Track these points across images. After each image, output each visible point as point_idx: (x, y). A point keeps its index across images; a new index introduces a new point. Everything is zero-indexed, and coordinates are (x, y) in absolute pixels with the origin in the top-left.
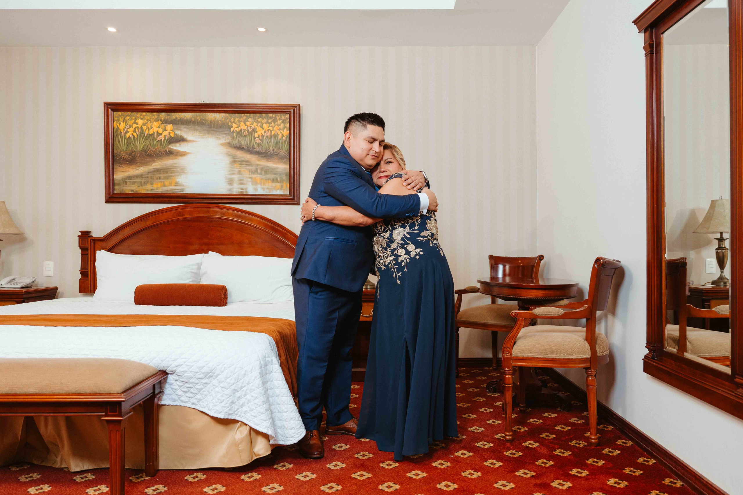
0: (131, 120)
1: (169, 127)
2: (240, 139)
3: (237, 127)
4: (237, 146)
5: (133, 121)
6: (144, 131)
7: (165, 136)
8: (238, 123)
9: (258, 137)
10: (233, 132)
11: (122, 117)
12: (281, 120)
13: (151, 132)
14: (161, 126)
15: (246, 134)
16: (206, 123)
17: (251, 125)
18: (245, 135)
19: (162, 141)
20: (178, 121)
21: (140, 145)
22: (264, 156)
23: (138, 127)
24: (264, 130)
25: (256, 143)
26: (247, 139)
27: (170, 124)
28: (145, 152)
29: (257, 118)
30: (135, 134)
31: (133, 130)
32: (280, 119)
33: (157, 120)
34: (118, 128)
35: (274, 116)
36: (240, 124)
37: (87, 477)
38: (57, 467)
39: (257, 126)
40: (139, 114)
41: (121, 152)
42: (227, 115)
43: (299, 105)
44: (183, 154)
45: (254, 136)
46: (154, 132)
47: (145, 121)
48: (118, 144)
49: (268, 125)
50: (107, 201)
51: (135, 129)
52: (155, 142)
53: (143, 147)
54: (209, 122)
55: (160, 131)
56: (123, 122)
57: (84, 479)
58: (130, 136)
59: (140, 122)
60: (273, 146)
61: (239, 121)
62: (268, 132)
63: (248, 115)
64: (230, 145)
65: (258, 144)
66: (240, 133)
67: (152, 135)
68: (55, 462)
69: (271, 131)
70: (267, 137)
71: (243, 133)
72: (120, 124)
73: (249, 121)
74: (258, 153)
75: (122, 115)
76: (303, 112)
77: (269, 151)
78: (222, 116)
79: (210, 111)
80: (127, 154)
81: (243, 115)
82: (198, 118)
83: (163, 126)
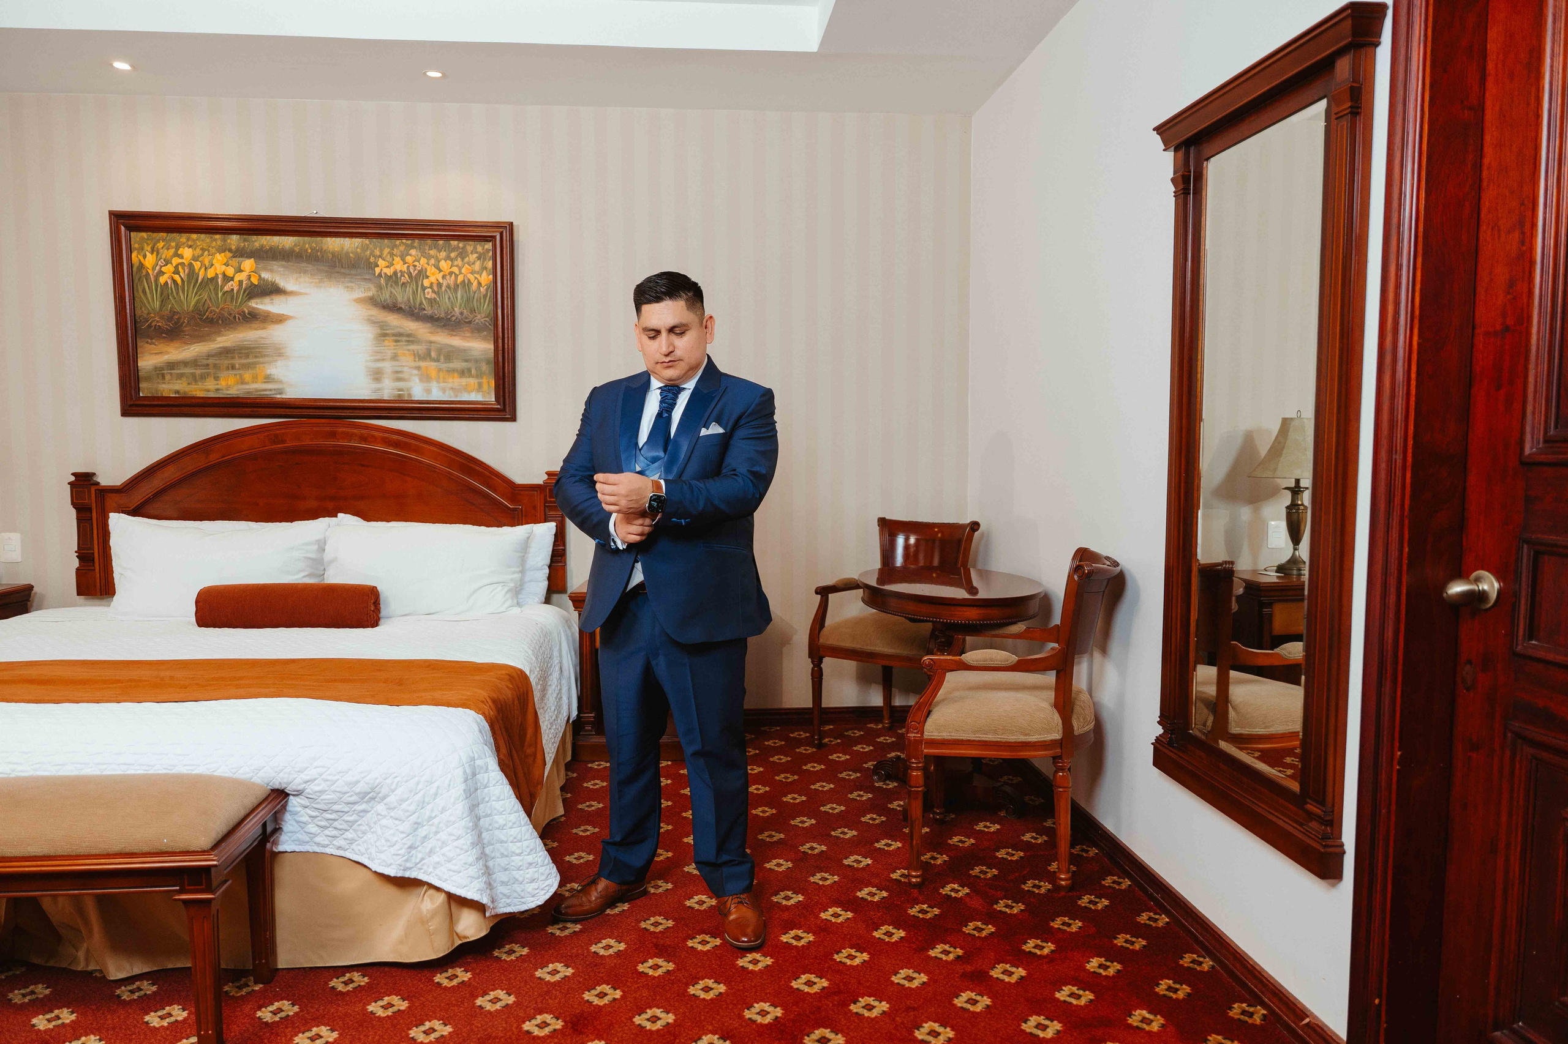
0: (168, 249)
1: (248, 264)
2: (393, 290)
3: (387, 267)
4: (387, 304)
5: (172, 251)
6: (197, 271)
7: (241, 282)
8: (388, 258)
9: (431, 287)
10: (380, 275)
11: (149, 242)
12: (477, 253)
13: (211, 274)
14: (230, 262)
15: (405, 281)
16: (323, 256)
17: (416, 263)
18: (403, 283)
19: (235, 292)
20: (267, 252)
21: (189, 301)
22: (444, 326)
23: (182, 264)
24: (442, 273)
25: (426, 298)
26: (409, 290)
27: (249, 257)
28: (200, 315)
29: (427, 248)
30: (177, 277)
31: (172, 269)
32: (474, 251)
33: (221, 250)
34: (141, 266)
35: (461, 245)
36: (393, 260)
37: (141, 990)
38: (79, 969)
39: (429, 265)
40: (183, 238)
41: (149, 313)
42: (367, 241)
43: (512, 223)
44: (280, 319)
45: (422, 285)
46: (217, 275)
47: (198, 252)
48: (142, 296)
49: (449, 262)
50: (125, 413)
51: (176, 267)
52: (220, 294)
53: (195, 305)
54: (330, 256)
55: (230, 271)
56: (152, 253)
57: (137, 994)
58: (167, 282)
59: (187, 253)
60: (461, 305)
61: (392, 255)
62: (451, 276)
63: (409, 242)
64: (373, 302)
65: (431, 302)
66: (393, 279)
67: (214, 279)
68: (75, 960)
69: (456, 276)
70: (448, 287)
71: (400, 278)
72: (145, 256)
73: (410, 255)
74: (432, 319)
75: (148, 239)
76: (520, 236)
77: (453, 316)
78: (356, 244)
79: (330, 232)
80: (162, 317)
81: (398, 242)
82: (307, 246)
83: (235, 262)
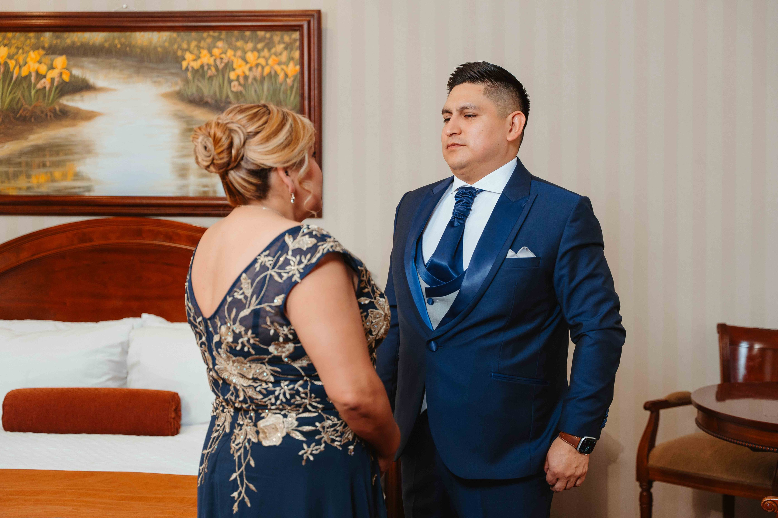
1: (60, 61)
2: (199, 84)
3: (194, 60)
4: (193, 99)
6: (11, 69)
7: (53, 80)
8: (196, 51)
10: (187, 69)
13: (24, 72)
14: (43, 59)
15: (211, 74)
16: (131, 52)
19: (47, 89)
20: (78, 48)
21: (4, 99)
24: (248, 65)
25: (232, 91)
26: (215, 84)
27: (61, 54)
28: (13, 113)
29: (234, 40)
33: (35, 48)
35: (268, 37)
36: (200, 52)
42: (175, 35)
44: (89, 116)
46: (30, 73)
47: (13, 50)
52: (33, 92)
53: (11, 102)
54: (139, 51)
55: (43, 69)
61: (199, 48)
62: (257, 68)
63: (215, 34)
64: (180, 96)
66: (200, 72)
67: (28, 77)
69: (263, 67)
78: (164, 38)
79: (141, 27)
81: (205, 35)
83: (47, 59)
